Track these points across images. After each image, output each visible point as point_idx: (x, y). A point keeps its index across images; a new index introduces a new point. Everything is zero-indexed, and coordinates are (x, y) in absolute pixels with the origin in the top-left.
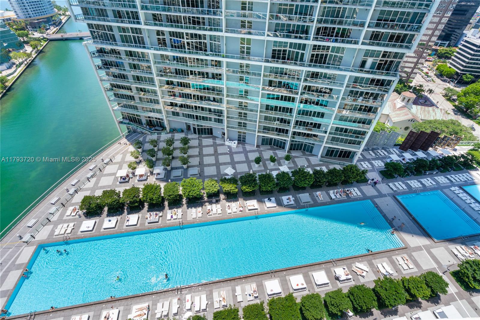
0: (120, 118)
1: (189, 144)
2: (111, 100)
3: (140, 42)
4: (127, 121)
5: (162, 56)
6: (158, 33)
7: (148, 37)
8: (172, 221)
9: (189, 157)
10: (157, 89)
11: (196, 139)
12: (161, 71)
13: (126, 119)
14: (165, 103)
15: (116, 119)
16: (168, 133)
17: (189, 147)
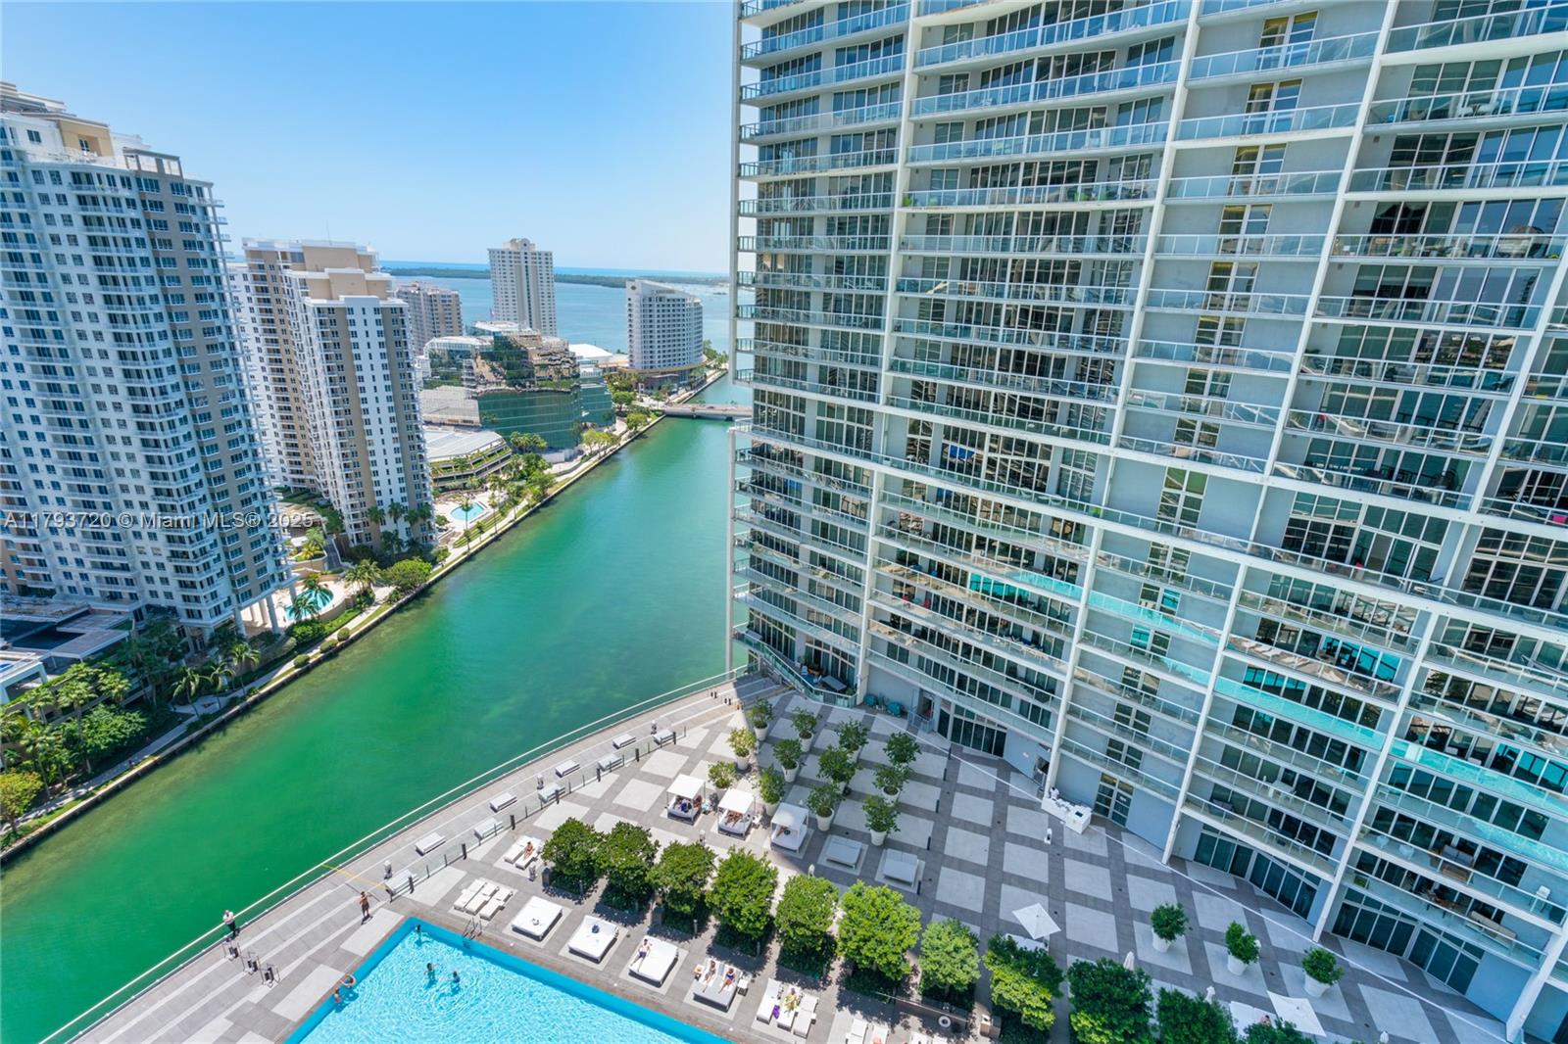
0: (741, 626)
1: (912, 764)
2: (738, 573)
3: (861, 443)
4: (756, 638)
5: (907, 483)
6: (914, 427)
7: (886, 433)
8: (771, 1029)
9: (901, 807)
10: (866, 568)
11: (941, 753)
12: (890, 523)
13: (757, 631)
14: (876, 613)
15: (732, 624)
16: (855, 706)
17: (910, 775)
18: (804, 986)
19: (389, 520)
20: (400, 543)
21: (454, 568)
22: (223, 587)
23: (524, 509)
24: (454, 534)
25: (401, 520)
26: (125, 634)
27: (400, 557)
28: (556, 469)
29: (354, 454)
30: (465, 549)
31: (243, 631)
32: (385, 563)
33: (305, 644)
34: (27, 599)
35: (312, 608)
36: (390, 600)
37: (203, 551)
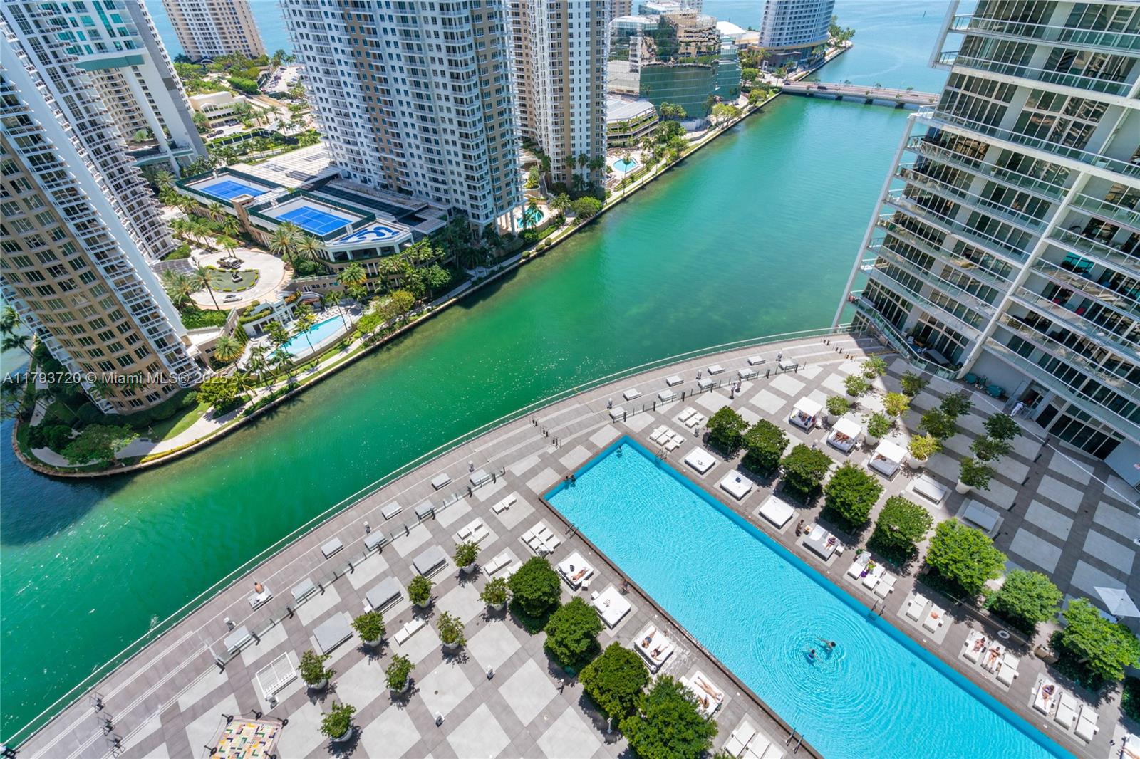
0: (857, 293)
2: (870, 249)
3: (1072, 140)
4: (868, 304)
5: (1118, 189)
10: (1022, 266)
11: (1035, 439)
12: (1074, 228)
13: (871, 299)
14: (1014, 309)
16: (954, 379)
18: (889, 568)
19: (578, 165)
20: (583, 183)
21: (613, 206)
22: (490, 201)
23: (663, 167)
24: (615, 181)
25: (585, 167)
26: (445, 223)
27: (583, 194)
28: (689, 136)
29: (562, 115)
30: (621, 193)
31: (498, 230)
32: (574, 197)
33: (529, 244)
34: (401, 195)
35: (533, 221)
36: (574, 223)
37: (482, 177)
